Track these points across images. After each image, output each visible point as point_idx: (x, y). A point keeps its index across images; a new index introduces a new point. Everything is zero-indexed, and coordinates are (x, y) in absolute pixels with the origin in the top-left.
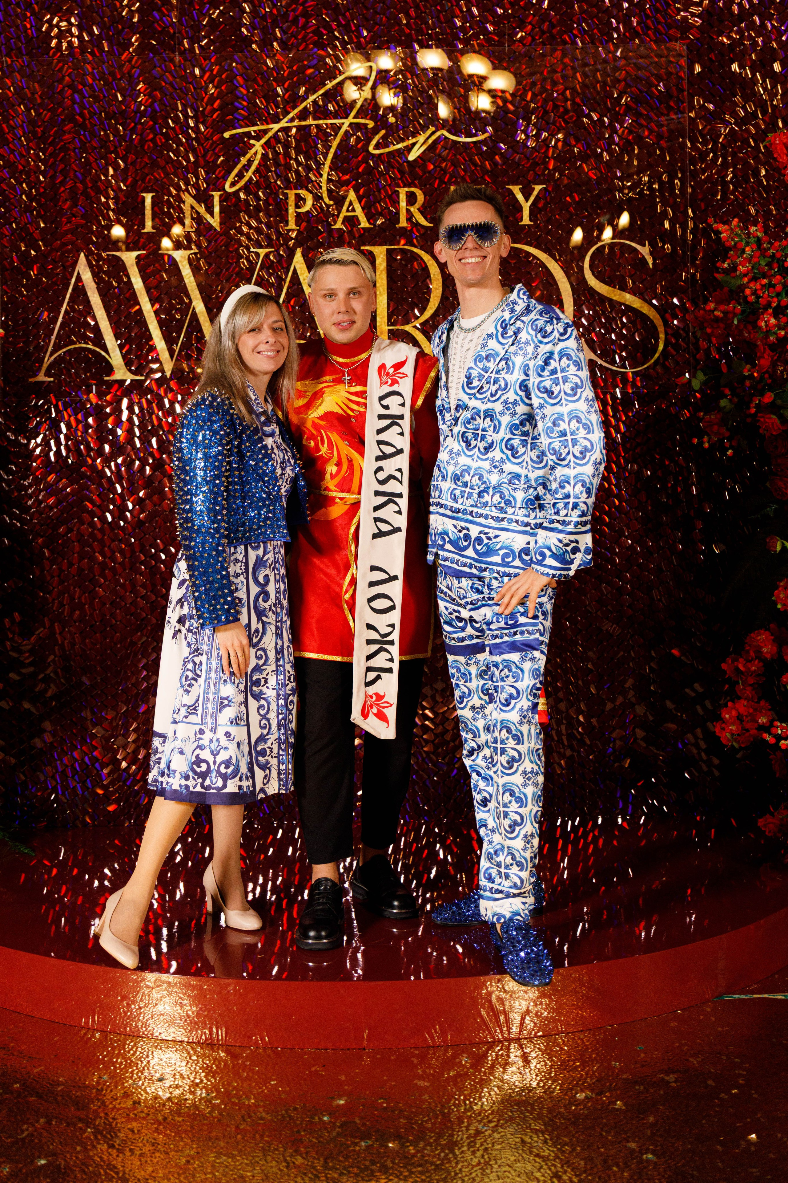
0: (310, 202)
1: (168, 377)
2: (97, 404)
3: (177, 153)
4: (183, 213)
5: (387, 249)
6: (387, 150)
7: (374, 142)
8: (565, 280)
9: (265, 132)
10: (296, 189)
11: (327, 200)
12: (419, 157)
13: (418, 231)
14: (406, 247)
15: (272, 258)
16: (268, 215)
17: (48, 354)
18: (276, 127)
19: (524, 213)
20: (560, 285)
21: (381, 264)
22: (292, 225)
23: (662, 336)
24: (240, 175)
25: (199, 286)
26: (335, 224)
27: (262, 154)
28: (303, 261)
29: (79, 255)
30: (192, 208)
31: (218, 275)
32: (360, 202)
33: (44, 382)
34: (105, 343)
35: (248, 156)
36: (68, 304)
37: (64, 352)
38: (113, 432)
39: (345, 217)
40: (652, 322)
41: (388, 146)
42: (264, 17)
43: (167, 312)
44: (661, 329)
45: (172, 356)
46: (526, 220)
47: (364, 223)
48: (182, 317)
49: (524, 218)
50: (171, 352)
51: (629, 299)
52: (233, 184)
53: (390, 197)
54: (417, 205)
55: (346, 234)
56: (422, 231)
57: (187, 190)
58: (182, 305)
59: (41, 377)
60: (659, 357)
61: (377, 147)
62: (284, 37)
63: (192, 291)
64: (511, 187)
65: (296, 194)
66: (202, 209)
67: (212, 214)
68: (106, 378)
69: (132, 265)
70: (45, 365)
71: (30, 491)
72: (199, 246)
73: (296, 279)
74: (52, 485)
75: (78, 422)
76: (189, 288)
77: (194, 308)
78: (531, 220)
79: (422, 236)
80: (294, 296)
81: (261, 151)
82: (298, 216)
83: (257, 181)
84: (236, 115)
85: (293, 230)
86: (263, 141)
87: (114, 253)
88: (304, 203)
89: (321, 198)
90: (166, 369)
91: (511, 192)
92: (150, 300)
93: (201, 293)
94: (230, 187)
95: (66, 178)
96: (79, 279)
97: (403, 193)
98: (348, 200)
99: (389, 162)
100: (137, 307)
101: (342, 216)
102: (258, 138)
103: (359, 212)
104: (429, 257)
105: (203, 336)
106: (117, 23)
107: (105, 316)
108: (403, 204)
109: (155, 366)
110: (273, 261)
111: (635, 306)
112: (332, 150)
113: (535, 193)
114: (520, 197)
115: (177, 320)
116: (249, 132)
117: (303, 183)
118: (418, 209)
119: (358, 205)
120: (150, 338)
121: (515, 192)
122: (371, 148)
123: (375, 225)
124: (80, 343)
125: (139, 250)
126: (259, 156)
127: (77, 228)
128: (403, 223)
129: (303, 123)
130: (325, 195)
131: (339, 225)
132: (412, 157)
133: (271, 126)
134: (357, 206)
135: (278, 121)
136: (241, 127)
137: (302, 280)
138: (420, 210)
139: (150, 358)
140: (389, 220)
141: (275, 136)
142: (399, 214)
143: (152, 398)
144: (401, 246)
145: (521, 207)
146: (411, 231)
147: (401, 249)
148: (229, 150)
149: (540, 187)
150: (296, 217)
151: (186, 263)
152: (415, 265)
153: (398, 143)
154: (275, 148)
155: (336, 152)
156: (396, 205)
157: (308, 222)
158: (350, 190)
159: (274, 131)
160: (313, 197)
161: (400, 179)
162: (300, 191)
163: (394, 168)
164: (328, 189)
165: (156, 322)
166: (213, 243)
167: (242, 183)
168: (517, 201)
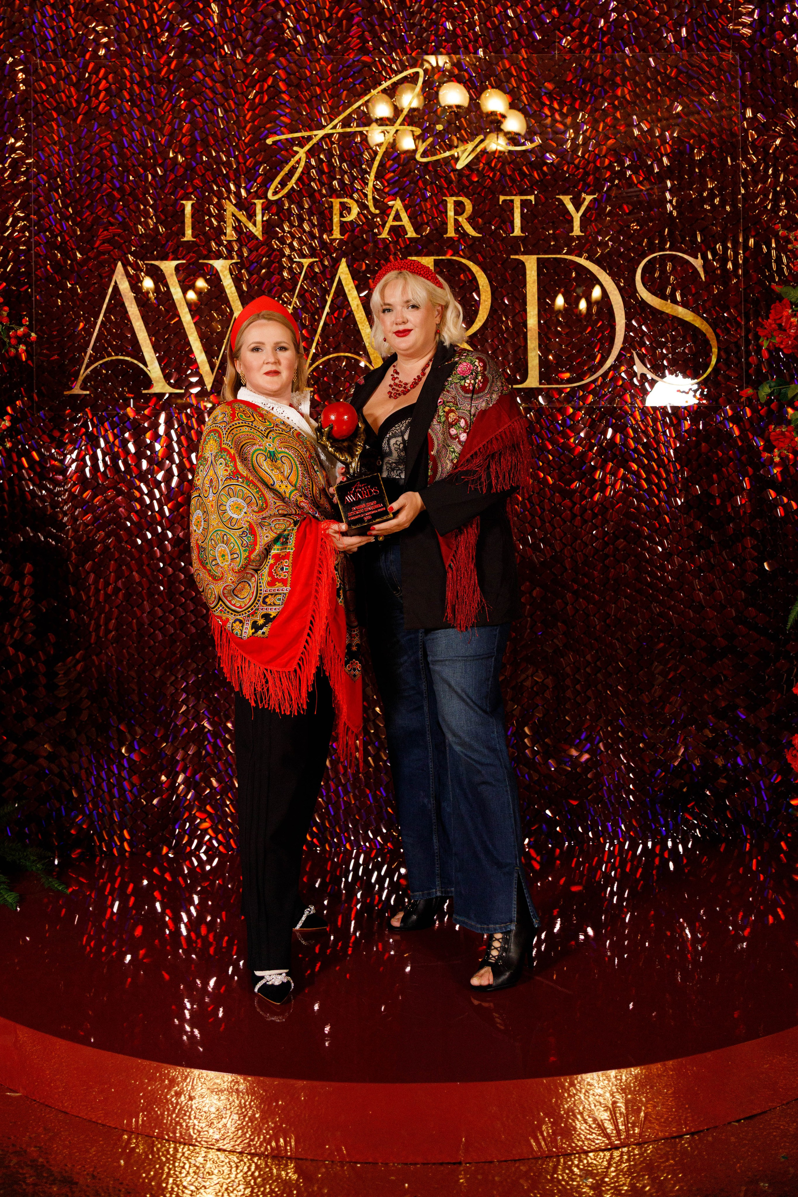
0: (355, 211)
1: (209, 390)
2: (134, 418)
3: (218, 160)
4: (225, 222)
5: (435, 260)
6: (434, 158)
7: (421, 150)
8: (617, 292)
9: (310, 138)
10: (341, 198)
11: (372, 209)
12: (467, 166)
13: (465, 242)
14: (454, 258)
15: (316, 268)
16: (312, 224)
17: (84, 366)
18: (320, 133)
19: (575, 224)
20: (611, 298)
22: (337, 234)
23: (715, 350)
24: (283, 183)
25: (241, 296)
26: (380, 234)
27: (306, 162)
28: (348, 272)
29: (116, 265)
30: (234, 215)
31: (260, 286)
32: (407, 212)
33: (78, 396)
34: (143, 355)
35: (291, 164)
36: (104, 316)
37: (101, 365)
38: (151, 447)
39: (392, 228)
40: (704, 335)
42: (307, 21)
43: (208, 324)
44: (714, 343)
45: (212, 369)
46: (577, 231)
47: (411, 233)
48: (222, 328)
49: (575, 229)
50: (212, 366)
51: (682, 312)
52: (275, 193)
53: (437, 207)
54: (466, 215)
55: (391, 245)
56: (470, 242)
57: (229, 198)
58: (223, 316)
59: (77, 390)
60: (710, 374)
61: (424, 155)
62: (328, 42)
63: (233, 301)
64: (561, 197)
65: (341, 203)
66: (244, 219)
67: (255, 224)
68: (144, 392)
69: (172, 275)
70: (81, 378)
71: (66, 508)
72: (240, 255)
73: (341, 290)
74: (88, 502)
75: (115, 436)
76: (230, 299)
78: (581, 231)
79: (470, 247)
80: (339, 308)
81: (304, 159)
82: (343, 225)
83: (300, 190)
84: (278, 122)
85: (337, 239)
86: (307, 147)
87: (153, 262)
88: (349, 214)
89: (366, 207)
90: (206, 383)
91: (561, 203)
92: (190, 311)
94: (273, 195)
95: (102, 184)
96: (116, 288)
97: (450, 201)
98: (394, 209)
99: (436, 171)
100: (176, 319)
101: (388, 226)
102: (302, 147)
103: (405, 221)
104: (478, 268)
106: (156, 25)
107: (144, 327)
108: (451, 213)
109: (194, 380)
110: (317, 272)
111: (687, 319)
112: (378, 158)
113: (586, 203)
114: (570, 207)
115: (218, 333)
116: (293, 139)
117: (347, 191)
118: (466, 219)
119: (405, 214)
120: (191, 351)
121: (565, 202)
122: (418, 157)
123: (422, 235)
124: (117, 355)
125: (178, 259)
126: (302, 163)
127: (114, 236)
128: (451, 233)
129: (348, 130)
130: (370, 204)
131: (384, 235)
132: (460, 165)
133: (315, 132)
134: (404, 216)
135: (323, 127)
136: (283, 134)
137: (347, 291)
138: (468, 219)
139: (189, 372)
140: (436, 229)
141: (319, 143)
142: (446, 224)
143: (191, 412)
144: (448, 257)
145: (572, 218)
146: (459, 240)
147: (447, 259)
148: (272, 157)
149: (591, 197)
150: (341, 226)
151: (227, 272)
152: (462, 276)
153: (445, 152)
154: (319, 156)
155: (381, 161)
156: (444, 215)
157: (353, 231)
158: (395, 200)
159: (318, 138)
160: (359, 206)
161: (447, 189)
162: (345, 200)
163: (441, 177)
164: (374, 198)
165: (196, 333)
166: (255, 253)
167: (285, 191)
168: (568, 212)
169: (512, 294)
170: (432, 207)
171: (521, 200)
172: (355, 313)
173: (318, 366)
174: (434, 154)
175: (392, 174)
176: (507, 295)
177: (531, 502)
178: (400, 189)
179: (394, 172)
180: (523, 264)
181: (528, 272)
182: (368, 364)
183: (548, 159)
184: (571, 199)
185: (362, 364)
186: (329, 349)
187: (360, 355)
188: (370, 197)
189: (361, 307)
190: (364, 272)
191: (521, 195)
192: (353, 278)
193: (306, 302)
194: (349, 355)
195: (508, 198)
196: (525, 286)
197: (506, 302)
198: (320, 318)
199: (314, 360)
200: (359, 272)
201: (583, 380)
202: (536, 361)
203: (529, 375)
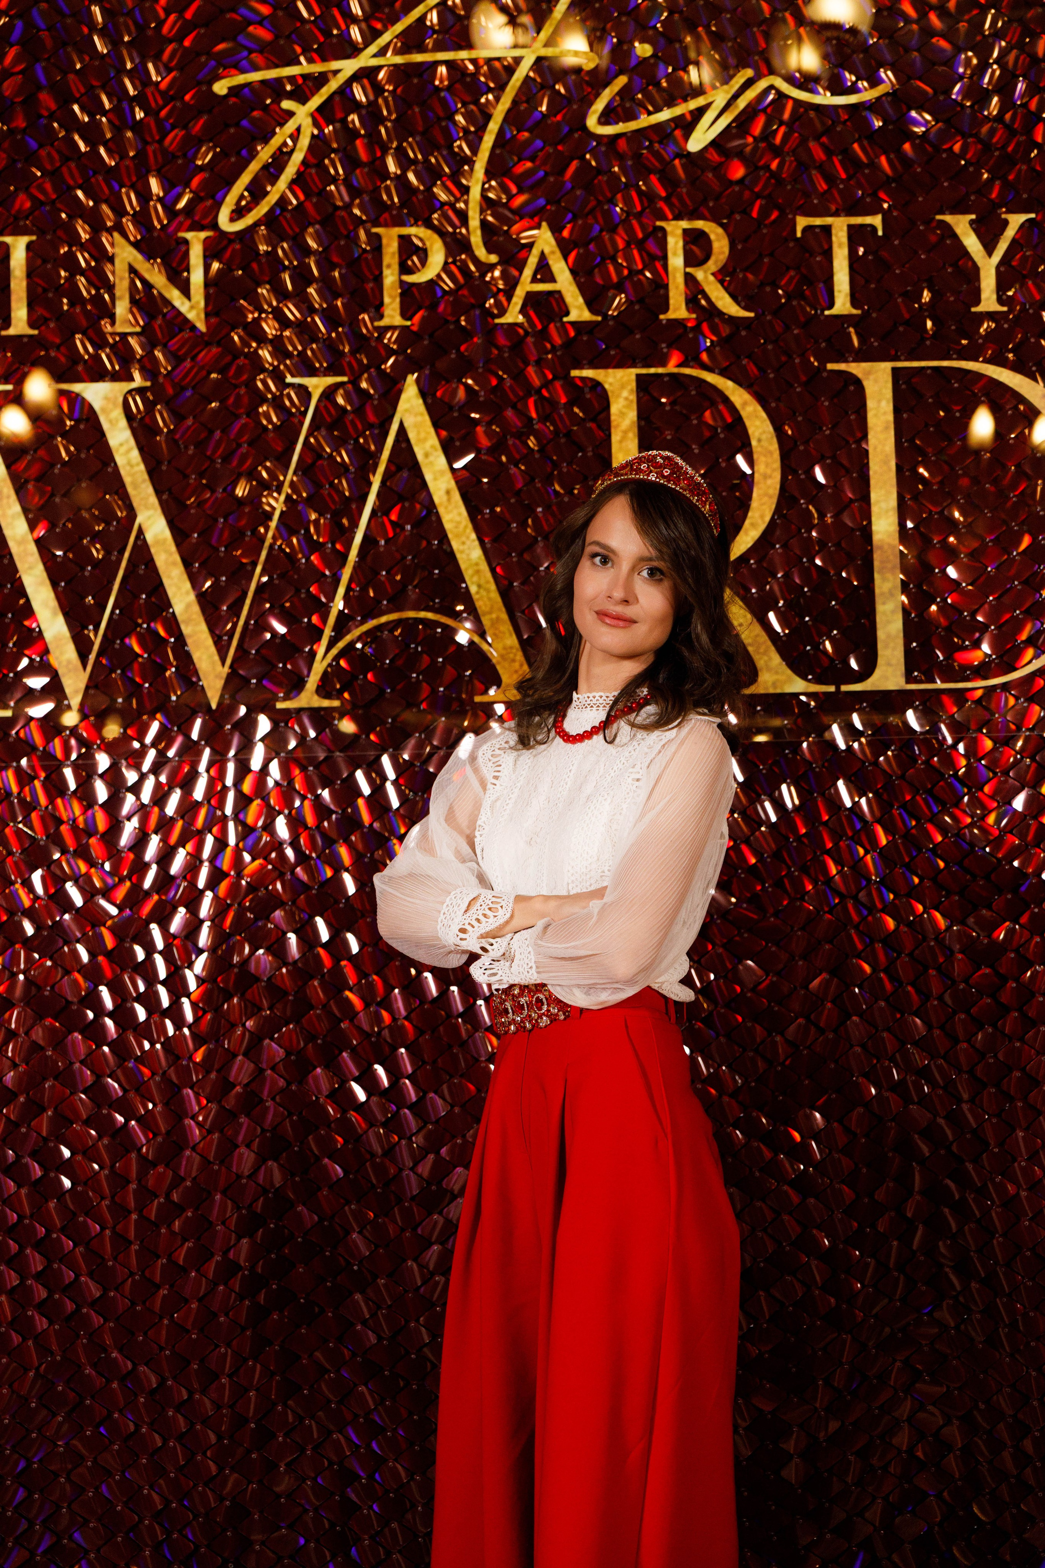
0: (437, 257)
1: (74, 709)
3: (92, 134)
4: (111, 289)
5: (638, 376)
6: (633, 126)
7: (599, 105)
9: (322, 79)
10: (403, 224)
11: (481, 252)
12: (714, 143)
13: (714, 330)
14: (687, 371)
15: (340, 401)
16: (329, 290)
18: (348, 67)
19: (983, 285)
21: (622, 414)
22: (392, 315)
24: (257, 191)
25: (153, 473)
26: (503, 312)
27: (313, 136)
28: (422, 408)
30: (132, 270)
31: (200, 445)
32: (565, 257)
35: (276, 142)
39: (530, 297)
41: (634, 117)
43: (71, 543)
45: (83, 656)
46: (989, 301)
47: (578, 311)
48: (108, 552)
49: (984, 295)
50: (83, 647)
52: (238, 213)
53: (641, 244)
54: (712, 265)
55: (530, 341)
56: (726, 331)
57: (119, 228)
58: (108, 524)
61: (606, 118)
63: (136, 487)
64: (948, 218)
65: (401, 238)
66: (158, 278)
67: (186, 290)
72: (150, 369)
73: (404, 454)
76: (127, 480)
77: (140, 531)
78: (1000, 301)
79: (724, 342)
80: (401, 498)
81: (308, 130)
82: (407, 290)
83: (300, 204)
84: (241, 38)
85: (393, 328)
86: (315, 102)
88: (424, 262)
89: (466, 247)
90: (68, 691)
91: (949, 232)
92: (25, 511)
93: (158, 492)
94: (232, 220)
97: (675, 231)
98: (535, 251)
99: (638, 156)
101: (520, 293)
102: (303, 100)
103: (564, 281)
104: (747, 396)
105: (167, 604)
108: (676, 261)
109: (37, 682)
110: (343, 409)
112: (493, 126)
113: (1010, 233)
114: (972, 243)
115: (96, 563)
116: (279, 81)
117: (417, 209)
118: (713, 274)
119: (563, 264)
120: (28, 611)
121: (959, 231)
122: (592, 122)
123: (605, 316)
126: (304, 142)
128: (678, 309)
129: (419, 58)
130: (476, 239)
131: (513, 315)
132: (697, 142)
133: (335, 65)
134: (560, 268)
135: (354, 51)
136: (256, 68)
137: (420, 457)
138: (720, 276)
139: (25, 662)
140: (641, 301)
141: (345, 90)
142: (666, 287)
143: (30, 766)
144: (672, 368)
145: (976, 269)
146: (697, 328)
147: (672, 375)
148: (228, 126)
149: (1022, 218)
150: (402, 295)
151: (118, 414)
152: (707, 414)
153: (658, 110)
154: (344, 121)
155: (501, 133)
156: (659, 265)
157: (433, 307)
158: (538, 227)
159: (341, 78)
160: (446, 245)
161: (667, 200)
162: (412, 231)
163: (650, 171)
164: (484, 223)
165: (40, 567)
166: (188, 364)
167: (262, 209)
168: (964, 253)
169: (834, 457)
170: (628, 244)
171: (850, 227)
172: (441, 511)
173: (351, 645)
174: (631, 116)
175: (529, 165)
176: (820, 461)
177: (893, 978)
178: (548, 202)
179: (532, 159)
180: (858, 383)
181: (870, 404)
182: (477, 639)
183: (916, 123)
184: (972, 222)
185: (462, 638)
186: (377, 600)
187: (456, 616)
188: (474, 222)
189: (457, 496)
190: (461, 408)
191: (850, 213)
192: (437, 425)
193: (318, 486)
194: (430, 615)
195: (818, 221)
196: (865, 436)
197: (820, 477)
198: (355, 524)
199: (342, 627)
200: (451, 408)
201: (1015, 669)
202: (897, 625)
203: (880, 661)
